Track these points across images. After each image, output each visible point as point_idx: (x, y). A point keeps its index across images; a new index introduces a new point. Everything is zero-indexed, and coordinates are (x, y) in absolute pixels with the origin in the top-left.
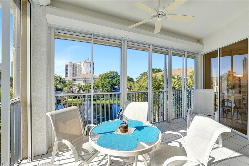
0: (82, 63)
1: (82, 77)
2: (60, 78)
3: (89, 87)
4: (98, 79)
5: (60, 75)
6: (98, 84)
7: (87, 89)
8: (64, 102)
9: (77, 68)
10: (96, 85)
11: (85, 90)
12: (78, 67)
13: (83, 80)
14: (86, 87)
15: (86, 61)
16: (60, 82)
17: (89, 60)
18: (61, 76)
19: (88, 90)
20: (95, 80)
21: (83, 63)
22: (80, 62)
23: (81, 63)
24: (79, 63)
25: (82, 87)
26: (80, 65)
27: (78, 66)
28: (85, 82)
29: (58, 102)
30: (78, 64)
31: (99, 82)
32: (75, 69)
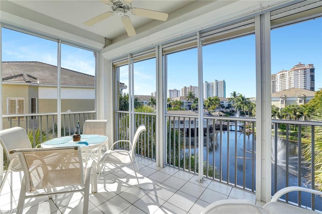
0: (287, 72)
1: (280, 96)
2: (242, 97)
3: (291, 112)
4: (314, 98)
5: (242, 94)
6: (313, 106)
7: (287, 115)
8: (248, 130)
9: (277, 82)
10: (308, 108)
11: (283, 116)
12: (278, 80)
13: (281, 99)
14: (286, 112)
15: (294, 68)
16: (242, 103)
17: (301, 65)
18: (243, 96)
19: (290, 116)
20: (307, 99)
21: (289, 73)
22: (282, 72)
23: (284, 73)
24: (281, 74)
25: (279, 111)
26: (283, 76)
27: (278, 78)
28: (284, 103)
29: (241, 129)
30: (278, 75)
31: (317, 103)
32: (273, 83)
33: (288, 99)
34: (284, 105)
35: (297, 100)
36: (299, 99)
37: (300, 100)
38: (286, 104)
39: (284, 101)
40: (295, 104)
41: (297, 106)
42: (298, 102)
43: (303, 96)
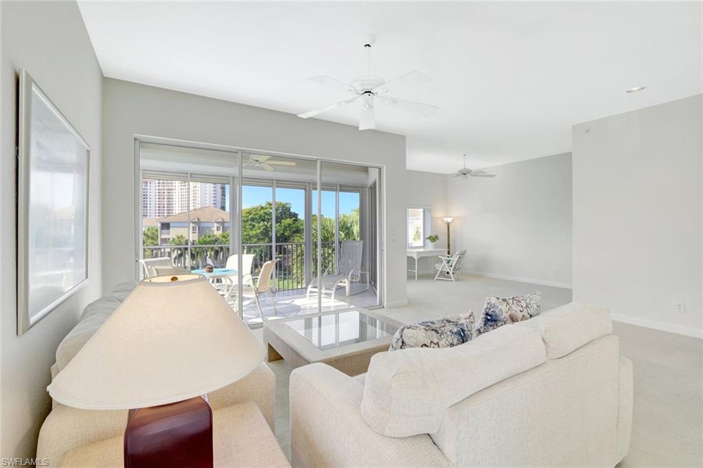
1: (190, 219)
9: (174, 191)
13: (192, 225)
20: (226, 225)
25: (190, 246)
28: (197, 231)
32: (169, 193)
33: (202, 225)
34: (197, 235)
35: (213, 227)
36: (216, 225)
37: (218, 227)
38: (199, 233)
39: (197, 227)
40: (211, 234)
41: (214, 235)
42: (215, 229)
43: (221, 220)
